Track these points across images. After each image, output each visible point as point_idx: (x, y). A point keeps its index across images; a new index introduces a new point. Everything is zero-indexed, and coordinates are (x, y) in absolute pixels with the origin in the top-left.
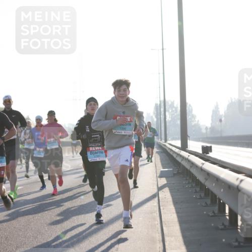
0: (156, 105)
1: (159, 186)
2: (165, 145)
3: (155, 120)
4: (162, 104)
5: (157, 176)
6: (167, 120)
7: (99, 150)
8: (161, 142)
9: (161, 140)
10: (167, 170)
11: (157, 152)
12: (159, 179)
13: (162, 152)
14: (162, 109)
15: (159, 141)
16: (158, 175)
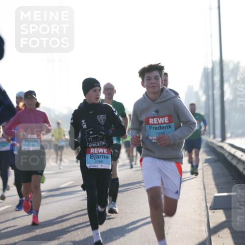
0: (205, 69)
1: (212, 226)
2: (222, 148)
3: (203, 98)
4: (217, 69)
5: (207, 206)
6: (225, 99)
7: (103, 153)
8: (214, 141)
9: (214, 137)
10: (226, 194)
11: (207, 161)
12: (211, 212)
13: (216, 161)
14: (217, 78)
15: (211, 139)
16: (209, 205)
